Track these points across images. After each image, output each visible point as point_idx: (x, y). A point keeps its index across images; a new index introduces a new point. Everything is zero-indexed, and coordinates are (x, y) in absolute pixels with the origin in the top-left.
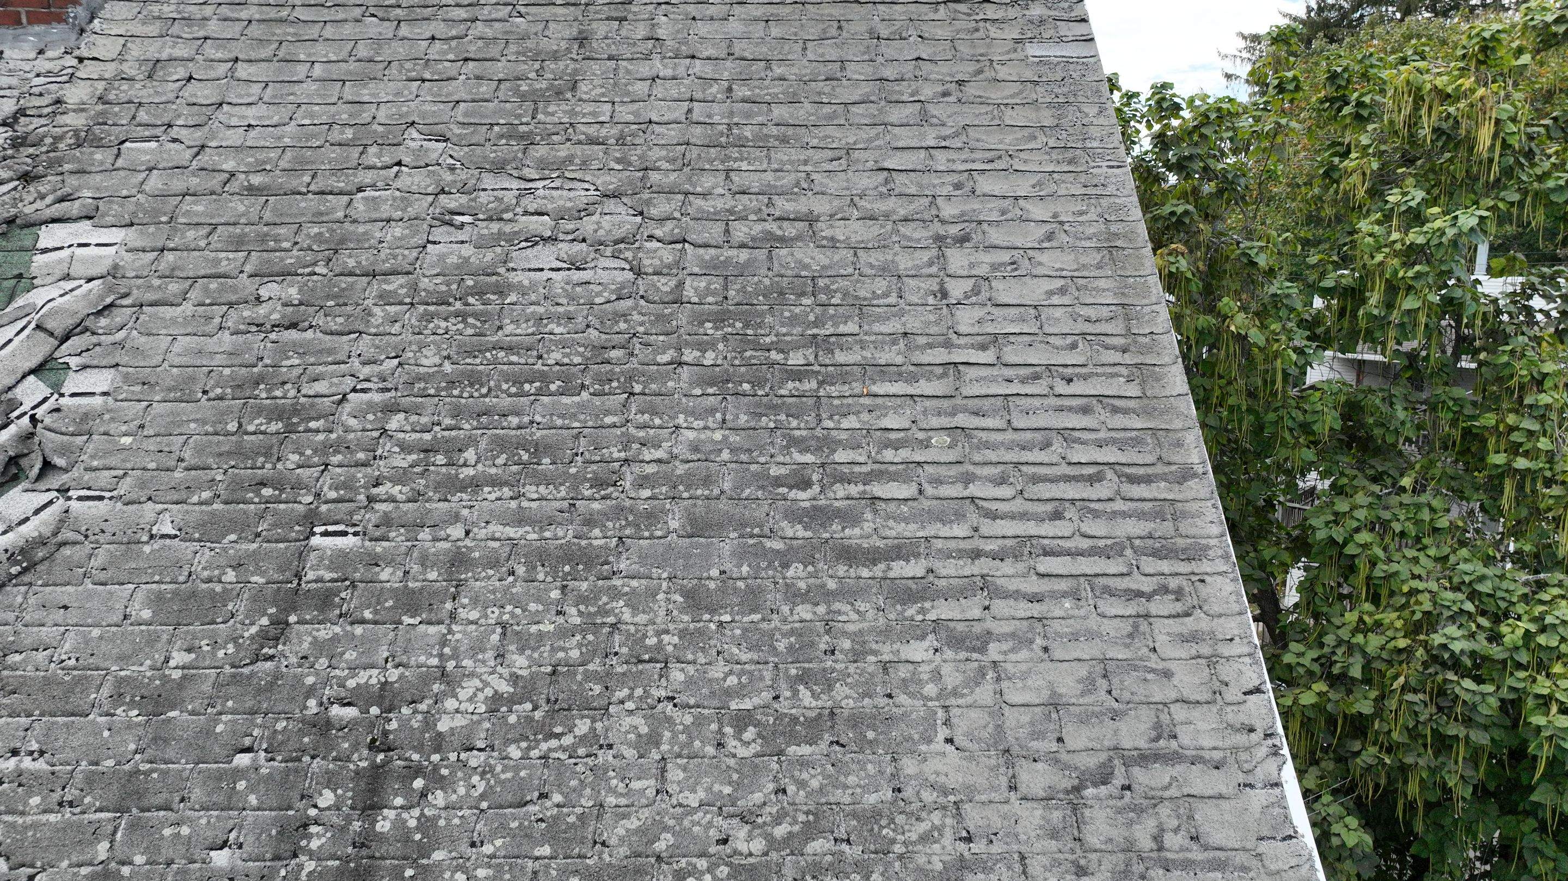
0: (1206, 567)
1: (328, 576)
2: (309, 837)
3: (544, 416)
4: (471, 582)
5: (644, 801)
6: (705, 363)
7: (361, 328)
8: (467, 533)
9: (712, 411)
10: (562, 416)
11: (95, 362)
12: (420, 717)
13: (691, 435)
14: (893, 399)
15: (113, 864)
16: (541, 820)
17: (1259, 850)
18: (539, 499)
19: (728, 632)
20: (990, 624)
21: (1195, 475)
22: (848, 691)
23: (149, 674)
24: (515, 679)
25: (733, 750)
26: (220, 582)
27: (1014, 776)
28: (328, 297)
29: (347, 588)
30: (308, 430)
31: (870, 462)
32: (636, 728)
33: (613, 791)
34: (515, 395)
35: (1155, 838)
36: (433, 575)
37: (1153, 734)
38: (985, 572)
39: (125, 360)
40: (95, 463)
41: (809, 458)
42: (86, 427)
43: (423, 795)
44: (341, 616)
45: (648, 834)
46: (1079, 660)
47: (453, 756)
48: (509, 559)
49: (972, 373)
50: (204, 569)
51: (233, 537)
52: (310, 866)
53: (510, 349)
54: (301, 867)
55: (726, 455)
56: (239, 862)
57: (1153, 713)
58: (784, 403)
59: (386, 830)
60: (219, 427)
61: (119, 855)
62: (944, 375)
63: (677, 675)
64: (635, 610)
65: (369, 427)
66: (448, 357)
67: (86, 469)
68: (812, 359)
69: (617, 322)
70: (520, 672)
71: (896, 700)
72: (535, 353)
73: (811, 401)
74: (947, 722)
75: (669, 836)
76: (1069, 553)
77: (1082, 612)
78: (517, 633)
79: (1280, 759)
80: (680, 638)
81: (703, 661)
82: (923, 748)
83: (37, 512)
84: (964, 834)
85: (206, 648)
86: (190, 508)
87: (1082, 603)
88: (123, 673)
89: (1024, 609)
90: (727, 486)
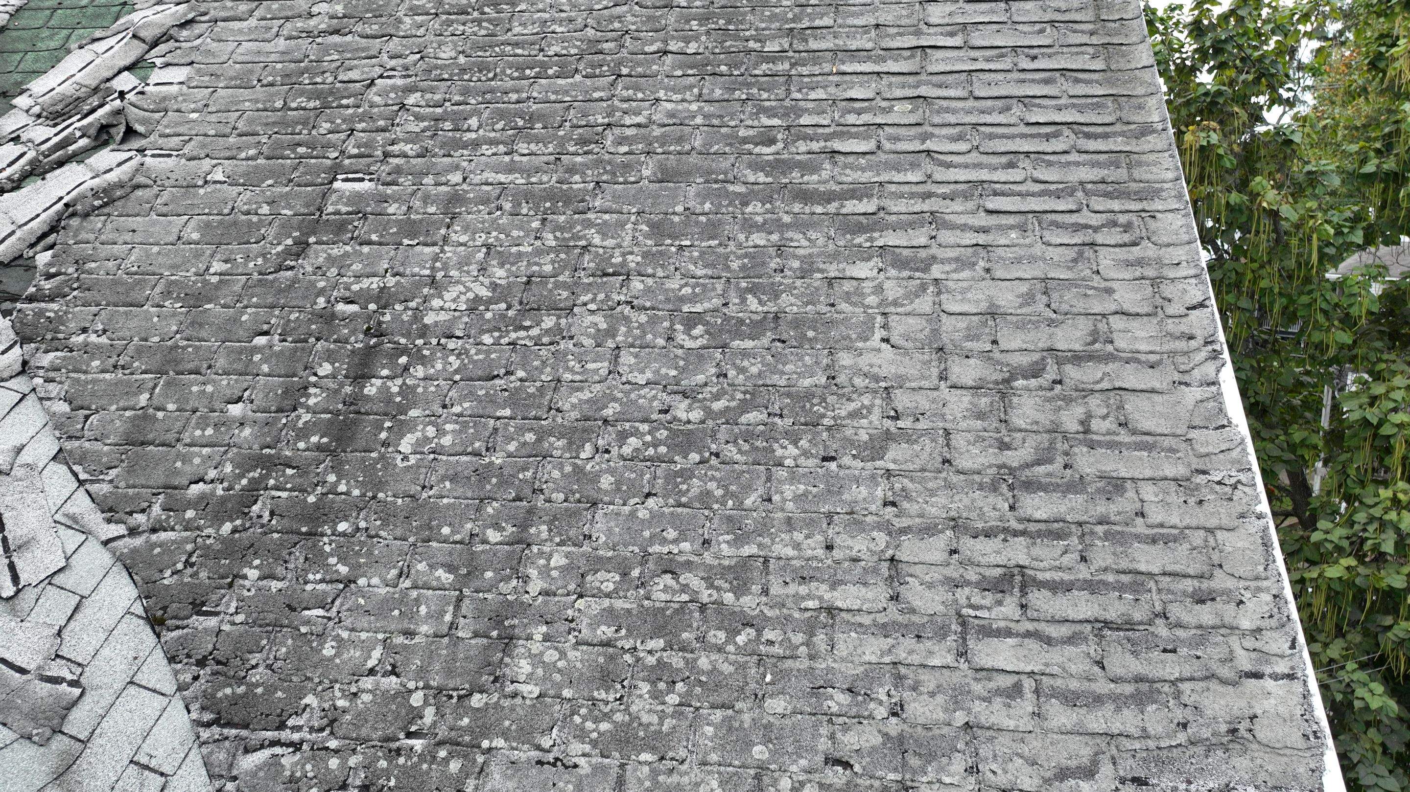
0: (1158, 205)
1: (344, 209)
2: (308, 396)
3: (540, 93)
4: (464, 215)
5: (597, 378)
6: (688, 51)
7: (393, 32)
8: (465, 179)
9: (691, 87)
10: (556, 92)
11: (176, 61)
12: (410, 313)
13: (669, 106)
14: (860, 76)
15: (151, 410)
16: (505, 390)
17: (1189, 436)
18: (529, 155)
19: (686, 254)
20: (934, 250)
21: (1154, 131)
22: (793, 300)
23: (193, 279)
24: (494, 286)
25: (681, 342)
26: (257, 214)
27: (946, 369)
28: (367, 11)
29: (360, 219)
30: (340, 106)
31: (833, 125)
32: (596, 324)
33: (572, 370)
34: (518, 78)
35: (1082, 423)
36: (432, 209)
37: (1089, 339)
38: (934, 209)
39: (199, 59)
40: (167, 131)
41: (776, 122)
42: (163, 105)
43: (406, 369)
44: (352, 238)
45: (597, 403)
46: (1021, 279)
47: (434, 341)
48: (498, 199)
49: (940, 54)
50: (245, 204)
51: (270, 182)
52: (306, 417)
53: (516, 45)
54: (299, 417)
55: (699, 120)
56: (250, 413)
57: (1090, 323)
58: (757, 82)
59: (372, 393)
60: (268, 105)
61: (156, 402)
62: (912, 56)
63: (637, 285)
64: (604, 236)
65: (391, 102)
66: (463, 52)
67: (160, 136)
68: (786, 46)
69: (612, 22)
70: (499, 282)
71: (838, 308)
72: (538, 47)
73: (782, 79)
74: (885, 327)
75: (616, 405)
76: (1019, 194)
77: (1028, 241)
78: (499, 252)
79: (1218, 363)
80: (643, 258)
81: (662, 275)
82: (860, 345)
83: (119, 165)
84: (892, 413)
85: (240, 260)
86: (239, 163)
87: (1029, 233)
88: (173, 278)
89: (970, 238)
90: (697, 144)
